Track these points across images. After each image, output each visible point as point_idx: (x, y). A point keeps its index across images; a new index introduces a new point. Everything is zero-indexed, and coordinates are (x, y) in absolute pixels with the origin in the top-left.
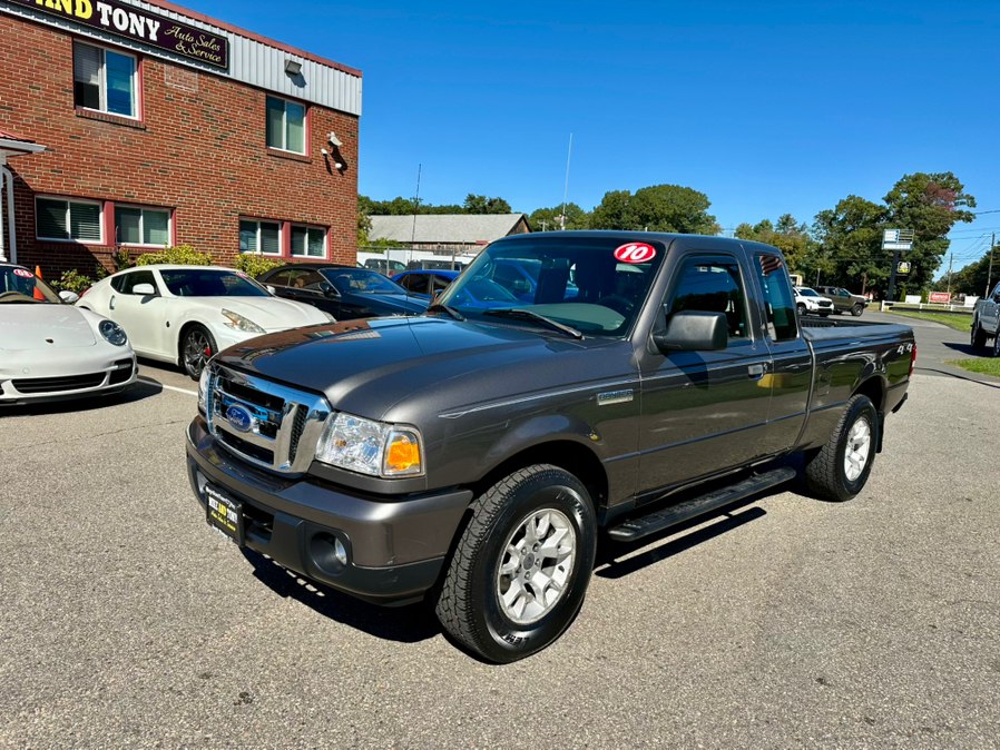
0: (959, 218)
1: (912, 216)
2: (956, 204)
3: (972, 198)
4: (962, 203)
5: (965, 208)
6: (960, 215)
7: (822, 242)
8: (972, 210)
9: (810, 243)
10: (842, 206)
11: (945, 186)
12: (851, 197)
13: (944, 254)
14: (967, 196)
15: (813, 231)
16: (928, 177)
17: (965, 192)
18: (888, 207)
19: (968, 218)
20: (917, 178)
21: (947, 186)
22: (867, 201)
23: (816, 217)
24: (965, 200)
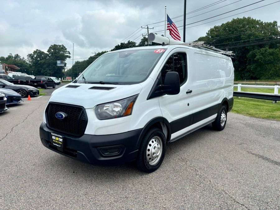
0: (67, 57)
1: (55, 56)
2: (66, 53)
3: (69, 52)
4: (67, 53)
5: (68, 55)
6: (67, 56)
7: (30, 63)
8: (69, 55)
9: (27, 63)
10: (35, 52)
11: (62, 48)
12: (38, 50)
13: (65, 67)
14: (68, 51)
15: (28, 60)
16: (57, 46)
17: (67, 50)
18: (48, 53)
19: (69, 57)
20: (55, 45)
21: (63, 48)
22: (42, 51)
23: (27, 56)
24: (68, 52)
